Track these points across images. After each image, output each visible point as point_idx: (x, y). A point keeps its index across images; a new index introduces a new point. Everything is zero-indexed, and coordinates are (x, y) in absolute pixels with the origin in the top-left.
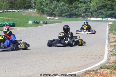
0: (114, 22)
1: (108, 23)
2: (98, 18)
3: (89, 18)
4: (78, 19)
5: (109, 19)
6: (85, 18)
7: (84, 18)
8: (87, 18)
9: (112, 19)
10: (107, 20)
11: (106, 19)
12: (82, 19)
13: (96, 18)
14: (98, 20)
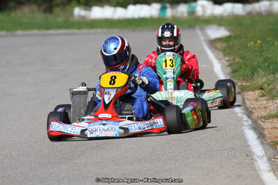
0: (240, 25)
1: (198, 32)
2: (135, 3)
3: (78, 11)
4: (13, 15)
5: (204, 7)
6: (57, 10)
7: (49, 10)
8: (68, 8)
9: (219, 10)
10: (192, 13)
11: (183, 9)
12: (39, 16)
13: (125, 6)
14: (136, 16)
